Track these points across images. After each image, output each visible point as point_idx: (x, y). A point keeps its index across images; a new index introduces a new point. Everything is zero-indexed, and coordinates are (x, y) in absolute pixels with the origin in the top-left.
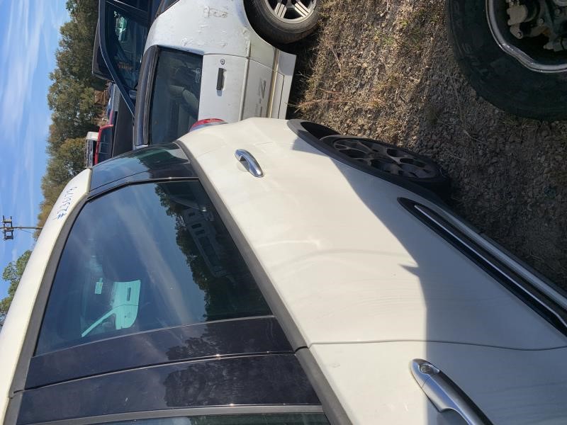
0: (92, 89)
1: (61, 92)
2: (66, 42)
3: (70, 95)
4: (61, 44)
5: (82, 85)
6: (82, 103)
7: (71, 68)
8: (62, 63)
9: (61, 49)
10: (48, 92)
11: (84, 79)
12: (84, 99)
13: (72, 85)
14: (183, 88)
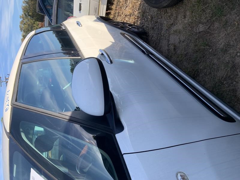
0: (38, 22)
1: (25, 24)
2: (26, 2)
3: (29, 25)
4: (23, 3)
5: (34, 21)
6: (34, 28)
7: (28, 13)
8: (25, 11)
9: (24, 5)
10: (20, 24)
11: (34, 18)
12: (35, 27)
13: (30, 21)
14: (69, 13)
